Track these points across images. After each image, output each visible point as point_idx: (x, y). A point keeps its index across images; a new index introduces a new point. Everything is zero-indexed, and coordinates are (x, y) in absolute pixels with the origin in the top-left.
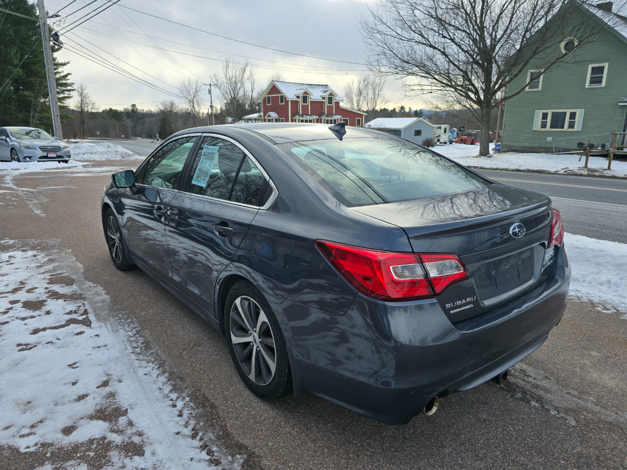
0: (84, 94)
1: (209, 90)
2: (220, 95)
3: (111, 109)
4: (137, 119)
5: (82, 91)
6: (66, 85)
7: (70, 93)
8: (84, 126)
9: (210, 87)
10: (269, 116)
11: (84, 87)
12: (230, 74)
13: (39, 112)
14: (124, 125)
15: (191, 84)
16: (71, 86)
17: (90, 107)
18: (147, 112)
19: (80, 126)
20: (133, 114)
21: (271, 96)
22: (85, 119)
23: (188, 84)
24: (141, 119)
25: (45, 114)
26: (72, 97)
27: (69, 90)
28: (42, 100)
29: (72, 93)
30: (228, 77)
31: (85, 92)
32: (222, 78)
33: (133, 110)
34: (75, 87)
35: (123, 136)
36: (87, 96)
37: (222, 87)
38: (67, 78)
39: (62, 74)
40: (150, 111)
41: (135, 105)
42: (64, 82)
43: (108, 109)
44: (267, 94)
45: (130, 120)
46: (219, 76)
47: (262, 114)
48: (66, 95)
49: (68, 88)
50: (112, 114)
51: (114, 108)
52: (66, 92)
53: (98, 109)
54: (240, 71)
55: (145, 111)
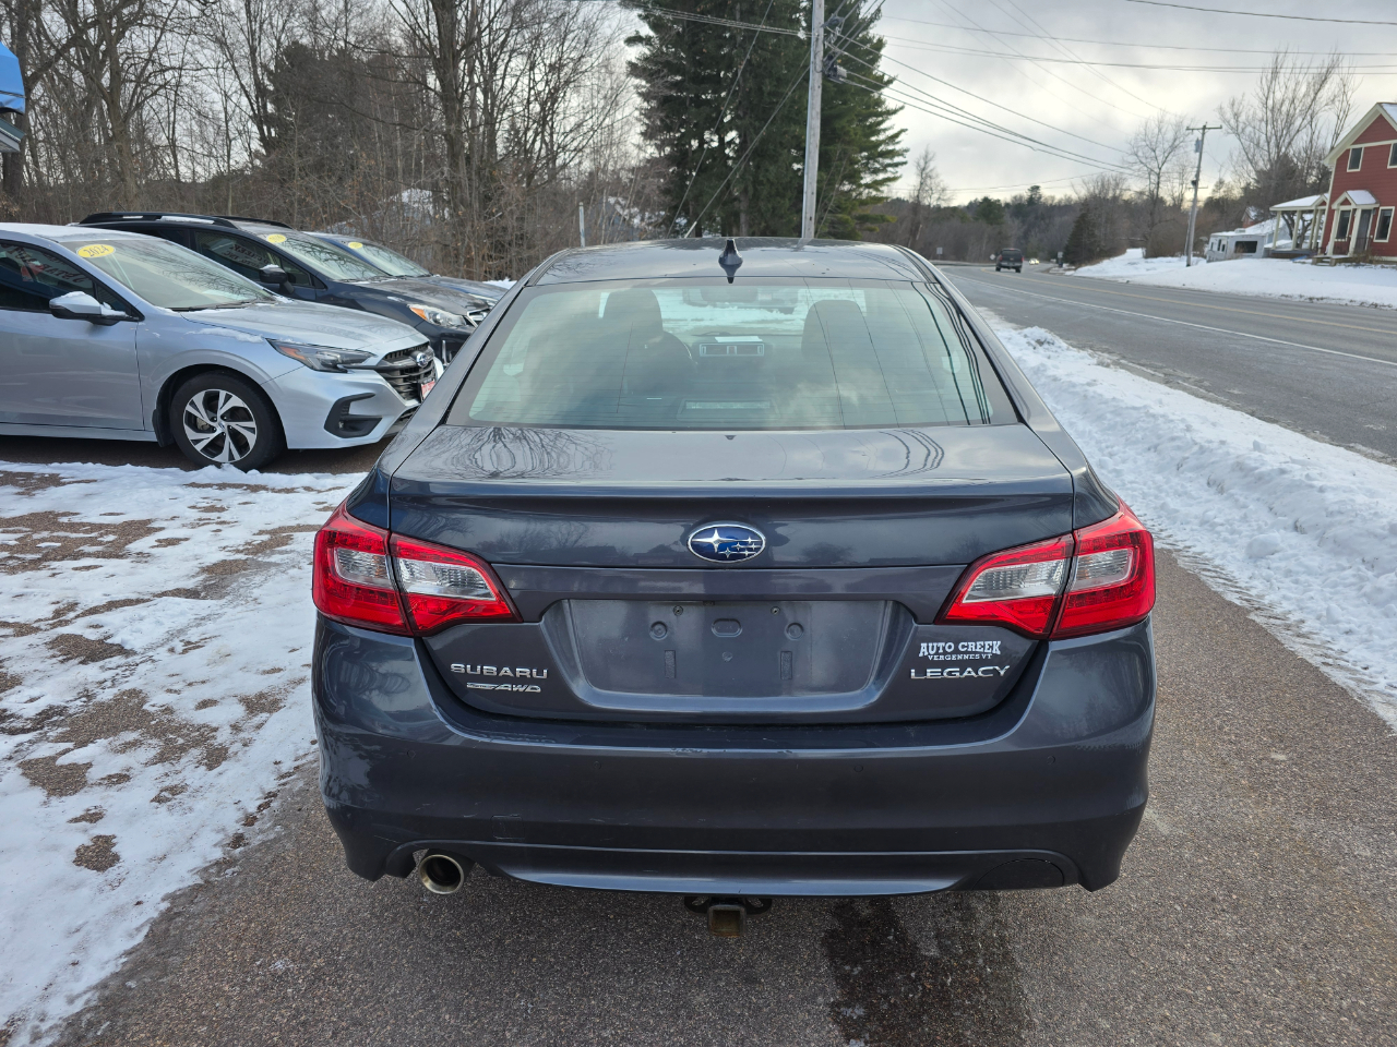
0: (927, 171)
1: (1198, 141)
2: (1236, 153)
3: (986, 200)
4: (1036, 218)
5: (926, 163)
6: (891, 154)
7: (897, 169)
8: (915, 237)
9: (1203, 134)
10: (1346, 202)
11: (930, 156)
12: (1279, 95)
13: (830, 212)
14: (1000, 233)
15: (1163, 130)
16: (902, 155)
17: (936, 196)
18: (1060, 202)
19: (907, 236)
20: (1030, 210)
21: (1363, 146)
22: (919, 223)
23: (1156, 131)
24: (1043, 219)
25: (840, 215)
26: (900, 177)
27: (896, 165)
28: (846, 187)
29: (900, 170)
30: (1270, 102)
31: (932, 165)
32: (1253, 106)
33: (1031, 200)
34: (909, 157)
35: (993, 257)
36: (933, 174)
37: (1249, 129)
38: (897, 140)
39: (890, 133)
40: (1069, 199)
41: (1037, 188)
42: (890, 148)
43: (980, 198)
44: (1355, 143)
45: (1017, 222)
46: (1245, 103)
47: (1327, 196)
48: (891, 176)
49: (897, 160)
50: (986, 210)
51: (994, 196)
52: (889, 169)
53: (949, 199)
54: (1309, 83)
55: (1056, 201)
